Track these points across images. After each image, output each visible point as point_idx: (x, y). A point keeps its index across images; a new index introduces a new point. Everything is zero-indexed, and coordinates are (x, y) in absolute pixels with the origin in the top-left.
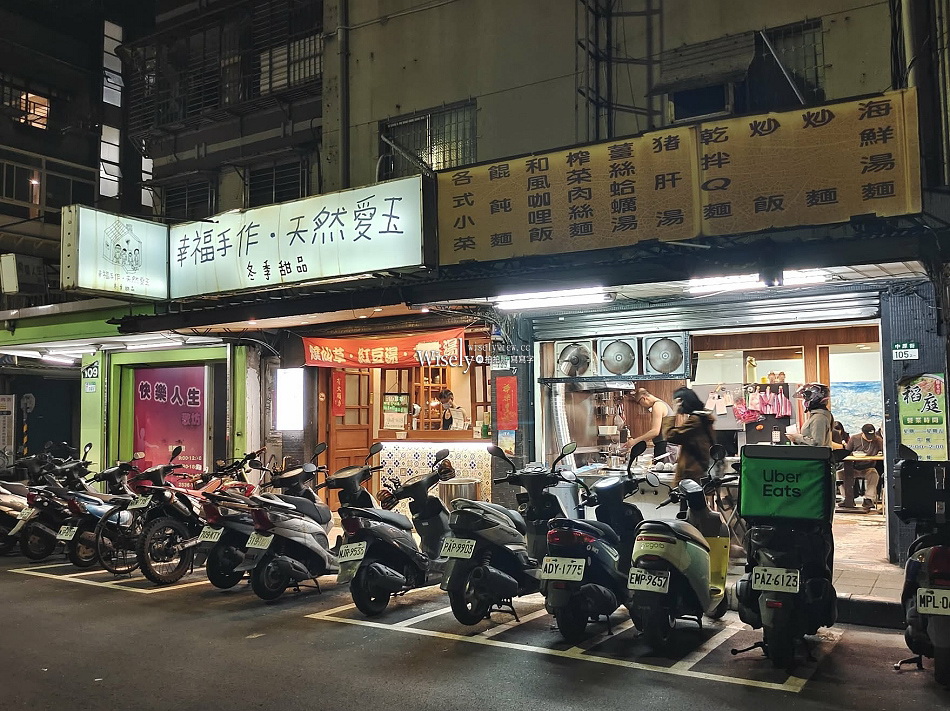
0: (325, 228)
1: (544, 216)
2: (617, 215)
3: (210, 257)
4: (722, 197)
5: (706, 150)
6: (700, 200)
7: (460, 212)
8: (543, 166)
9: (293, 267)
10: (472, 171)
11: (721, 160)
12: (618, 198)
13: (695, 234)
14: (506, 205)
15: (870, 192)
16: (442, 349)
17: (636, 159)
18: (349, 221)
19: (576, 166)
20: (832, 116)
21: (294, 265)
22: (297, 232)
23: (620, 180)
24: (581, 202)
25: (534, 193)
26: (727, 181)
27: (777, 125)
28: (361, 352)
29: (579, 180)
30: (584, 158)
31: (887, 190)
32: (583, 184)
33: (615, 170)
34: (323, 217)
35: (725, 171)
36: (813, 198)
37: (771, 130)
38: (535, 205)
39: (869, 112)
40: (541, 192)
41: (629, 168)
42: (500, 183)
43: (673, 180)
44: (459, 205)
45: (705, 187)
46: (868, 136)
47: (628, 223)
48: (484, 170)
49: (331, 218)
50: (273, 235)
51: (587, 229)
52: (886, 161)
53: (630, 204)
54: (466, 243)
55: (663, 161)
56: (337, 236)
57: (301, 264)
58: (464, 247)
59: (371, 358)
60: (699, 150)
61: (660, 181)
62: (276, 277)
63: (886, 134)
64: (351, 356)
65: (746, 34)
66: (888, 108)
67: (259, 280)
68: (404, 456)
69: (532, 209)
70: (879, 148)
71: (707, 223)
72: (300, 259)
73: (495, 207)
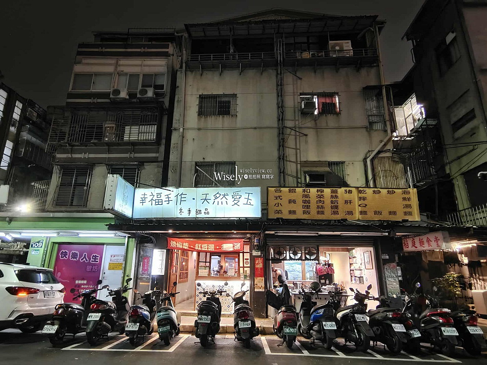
0: (219, 199)
1: (308, 207)
2: (333, 210)
3: (160, 203)
4: (364, 209)
5: (360, 195)
6: (358, 209)
7: (277, 201)
8: (308, 192)
9: (203, 212)
10: (282, 189)
11: (364, 199)
12: (333, 205)
13: (357, 219)
14: (294, 202)
15: (405, 213)
16: (234, 246)
17: (339, 195)
18: (230, 198)
19: (319, 193)
20: (395, 192)
21: (203, 211)
22: (205, 199)
23: (334, 200)
24: (321, 204)
25: (304, 199)
26: (366, 205)
27: (380, 192)
28: (197, 245)
29: (320, 198)
30: (323, 191)
31: (410, 214)
32: (321, 199)
33: (332, 197)
34: (218, 195)
35: (365, 202)
36: (390, 213)
37: (378, 193)
38: (305, 203)
39: (404, 193)
40: (307, 199)
41: (336, 197)
42: (293, 194)
43: (350, 202)
44: (276, 199)
45: (359, 206)
46: (404, 199)
47: (336, 213)
48: (287, 189)
49: (222, 196)
50: (194, 199)
51: (323, 213)
52: (409, 206)
53: (337, 207)
54: (279, 212)
55: (347, 196)
56: (224, 203)
57: (206, 211)
58: (278, 213)
59: (201, 247)
60: (358, 195)
61: (346, 202)
62: (193, 215)
63: (409, 199)
64: (192, 247)
65: (326, 161)
66: (409, 193)
67: (185, 215)
68: (207, 286)
69: (304, 204)
70: (407, 203)
71: (360, 216)
72: (206, 210)
73: (290, 201)
